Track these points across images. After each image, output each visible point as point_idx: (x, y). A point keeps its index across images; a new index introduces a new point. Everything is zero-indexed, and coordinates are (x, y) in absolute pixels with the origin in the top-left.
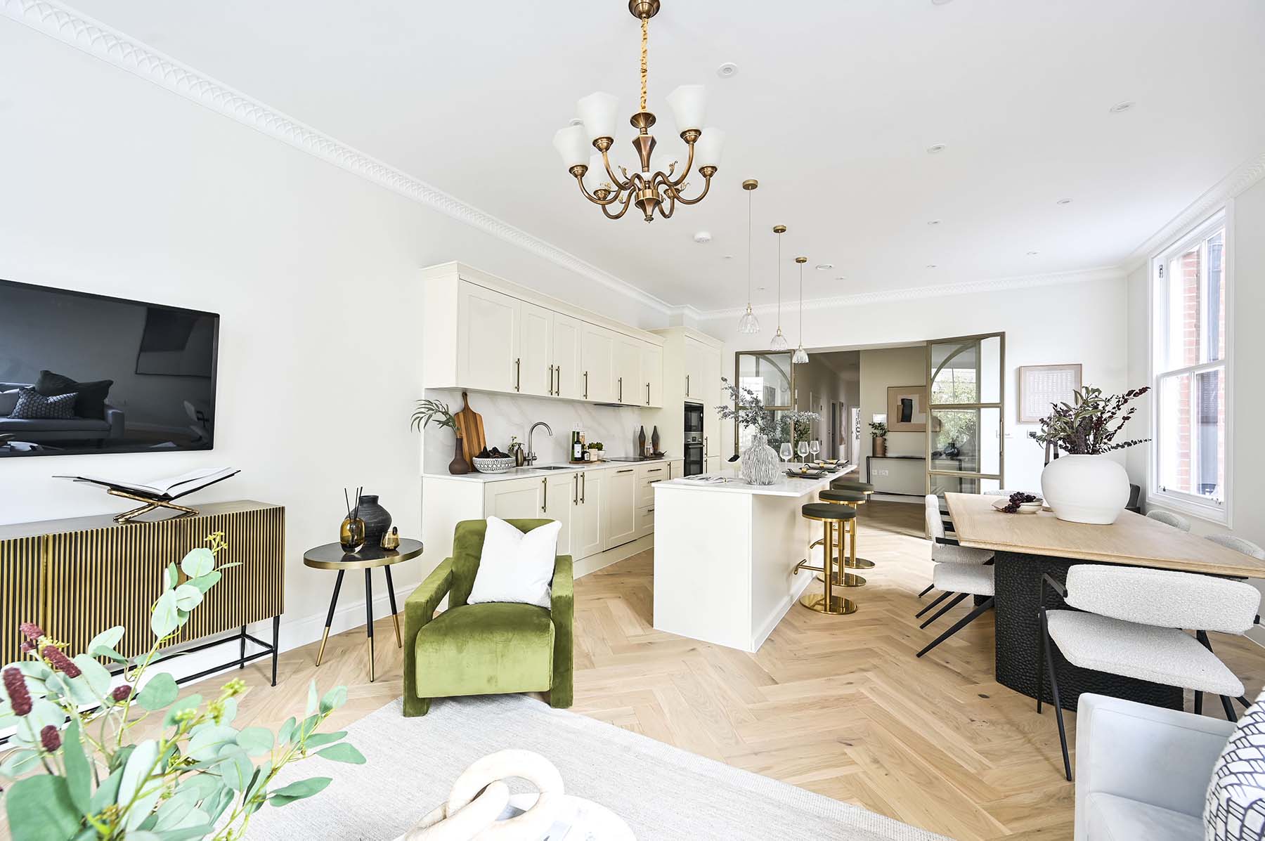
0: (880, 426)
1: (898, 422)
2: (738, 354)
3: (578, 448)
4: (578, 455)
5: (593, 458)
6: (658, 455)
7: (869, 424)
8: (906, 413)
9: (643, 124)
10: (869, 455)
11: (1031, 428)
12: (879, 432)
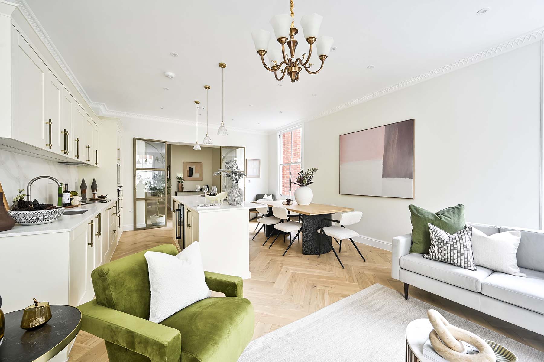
0: (181, 178)
1: (187, 177)
4: (67, 202)
5: (77, 203)
7: (177, 178)
8: (190, 173)
9: (293, 34)
10: (176, 191)
11: (249, 179)
12: (180, 181)
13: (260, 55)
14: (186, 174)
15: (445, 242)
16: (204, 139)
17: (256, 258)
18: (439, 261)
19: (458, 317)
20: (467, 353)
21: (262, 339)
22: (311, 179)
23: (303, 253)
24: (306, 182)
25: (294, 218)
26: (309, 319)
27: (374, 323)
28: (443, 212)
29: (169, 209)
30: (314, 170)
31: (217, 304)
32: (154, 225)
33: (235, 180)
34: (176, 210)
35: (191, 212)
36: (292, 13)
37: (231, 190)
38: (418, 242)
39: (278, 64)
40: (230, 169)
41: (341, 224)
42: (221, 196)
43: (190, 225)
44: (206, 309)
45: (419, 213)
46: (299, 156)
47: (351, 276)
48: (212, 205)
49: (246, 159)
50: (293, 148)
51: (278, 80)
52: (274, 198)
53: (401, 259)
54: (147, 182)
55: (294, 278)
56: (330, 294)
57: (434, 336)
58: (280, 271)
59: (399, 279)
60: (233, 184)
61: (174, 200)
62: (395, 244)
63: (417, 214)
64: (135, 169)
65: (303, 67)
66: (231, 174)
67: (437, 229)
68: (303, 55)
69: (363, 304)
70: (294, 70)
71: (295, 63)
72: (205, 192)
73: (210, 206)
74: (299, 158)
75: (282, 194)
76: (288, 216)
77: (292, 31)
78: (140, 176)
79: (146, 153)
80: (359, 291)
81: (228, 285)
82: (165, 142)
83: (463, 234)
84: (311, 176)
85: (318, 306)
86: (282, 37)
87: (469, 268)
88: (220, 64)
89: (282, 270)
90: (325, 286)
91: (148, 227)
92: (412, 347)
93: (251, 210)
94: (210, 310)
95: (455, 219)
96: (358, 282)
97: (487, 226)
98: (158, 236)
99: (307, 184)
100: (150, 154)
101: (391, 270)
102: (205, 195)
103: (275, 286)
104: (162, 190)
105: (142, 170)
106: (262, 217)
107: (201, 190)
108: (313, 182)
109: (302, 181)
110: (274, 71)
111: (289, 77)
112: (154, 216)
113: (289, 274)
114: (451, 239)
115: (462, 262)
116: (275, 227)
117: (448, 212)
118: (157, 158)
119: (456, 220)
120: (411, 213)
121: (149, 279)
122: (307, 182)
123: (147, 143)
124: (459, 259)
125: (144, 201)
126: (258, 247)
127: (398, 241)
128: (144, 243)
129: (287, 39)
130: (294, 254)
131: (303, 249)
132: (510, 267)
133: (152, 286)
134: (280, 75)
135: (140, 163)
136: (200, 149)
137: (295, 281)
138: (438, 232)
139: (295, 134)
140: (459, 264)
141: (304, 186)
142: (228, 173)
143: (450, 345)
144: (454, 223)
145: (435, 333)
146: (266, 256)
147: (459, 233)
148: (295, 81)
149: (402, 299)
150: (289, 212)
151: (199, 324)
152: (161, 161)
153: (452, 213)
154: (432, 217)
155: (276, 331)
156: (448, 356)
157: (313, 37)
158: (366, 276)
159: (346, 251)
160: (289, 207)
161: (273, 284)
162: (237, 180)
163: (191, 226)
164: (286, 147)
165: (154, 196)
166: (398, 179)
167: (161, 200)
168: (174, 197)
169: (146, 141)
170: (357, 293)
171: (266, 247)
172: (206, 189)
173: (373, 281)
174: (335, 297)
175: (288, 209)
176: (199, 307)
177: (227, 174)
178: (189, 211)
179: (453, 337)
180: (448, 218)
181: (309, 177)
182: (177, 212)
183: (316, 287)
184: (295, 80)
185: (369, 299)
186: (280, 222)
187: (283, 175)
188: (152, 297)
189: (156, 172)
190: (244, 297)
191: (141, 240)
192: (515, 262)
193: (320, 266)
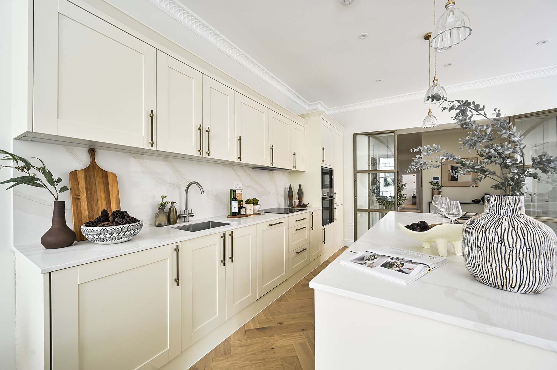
0: (437, 183)
1: (448, 181)
2: (355, 135)
3: (235, 204)
4: (235, 210)
5: (249, 212)
6: (302, 207)
10: (430, 201)
12: (436, 187)
14: (446, 178)
64: (355, 172)
82: (394, 132)
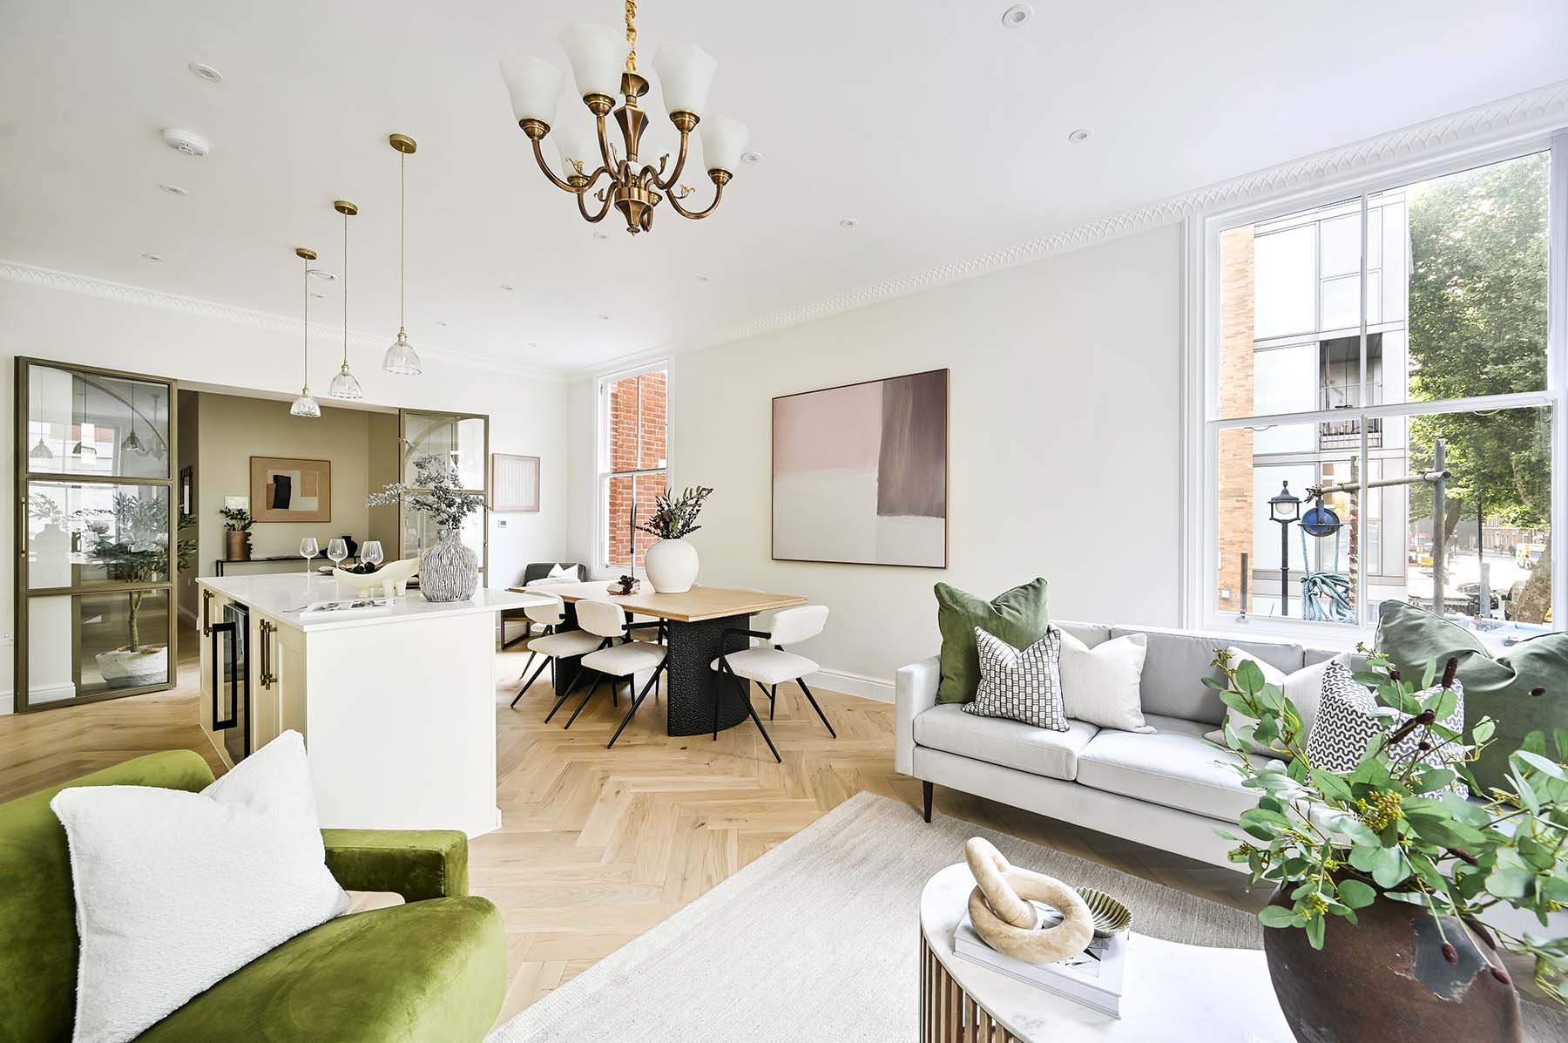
0: (240, 514)
1: (268, 509)
7: (222, 512)
8: (281, 494)
9: (633, 91)
10: (220, 558)
11: (503, 517)
12: (238, 524)
13: (530, 134)
14: (262, 500)
15: (1009, 671)
16: (334, 380)
17: (522, 764)
18: (997, 717)
19: (1036, 845)
20: (1043, 927)
21: (534, 1012)
22: (692, 516)
23: (671, 733)
24: (680, 527)
25: (645, 633)
26: (684, 919)
27: (852, 896)
28: (1006, 598)
29: (187, 626)
30: (703, 492)
31: (369, 935)
32: (113, 685)
33: (447, 520)
34: (214, 625)
35: (275, 630)
36: (631, 30)
37: (433, 552)
38: (953, 676)
39: (588, 172)
40: (432, 486)
41: (774, 641)
42: (396, 573)
43: (271, 676)
44: (323, 957)
45: (956, 602)
46: (660, 450)
47: (799, 782)
48: (362, 605)
49: (490, 453)
50: (643, 426)
51: (591, 220)
52: (584, 574)
53: (915, 721)
54: (83, 527)
55: (641, 808)
56: (743, 840)
57: (977, 903)
58: (599, 793)
59: (911, 775)
60: (439, 533)
61: (206, 592)
62: (903, 683)
63: (951, 604)
64: (22, 478)
65: (663, 193)
66: (431, 500)
67: (994, 639)
68: (663, 160)
69: (827, 852)
70: (637, 199)
71: (640, 178)
72: (337, 560)
73: (354, 606)
74: (661, 458)
75: (608, 563)
76: (624, 627)
77: (632, 83)
78: (51, 503)
79: (77, 420)
80: (819, 818)
81: (414, 862)
82: (169, 383)
83: (1043, 648)
84: (693, 510)
85: (709, 879)
86: (599, 95)
87: (1055, 727)
88: (394, 139)
89: (605, 788)
90: (730, 820)
91: (85, 696)
92: (932, 942)
93: (508, 615)
94: (341, 958)
95: (1028, 613)
96: (817, 796)
97: (1089, 625)
98: (134, 727)
99: (682, 533)
100: (100, 422)
101: (893, 751)
102: (335, 571)
103: (583, 840)
104: (152, 554)
105: (62, 483)
106: (544, 635)
107: (324, 553)
108: (698, 527)
109: (667, 524)
110: (574, 189)
111: (622, 215)
112: (117, 652)
113: (627, 799)
114: (1020, 661)
115: (1042, 715)
116: (585, 662)
117: (1015, 597)
118: (133, 439)
119: (1031, 615)
120: (940, 604)
121: (72, 893)
122: (683, 526)
123: (85, 381)
124: (1035, 709)
125: (69, 598)
126: (528, 728)
127: (909, 675)
128: (66, 759)
129: (613, 102)
130: (642, 737)
131: (669, 720)
132: (1129, 716)
133: (89, 916)
134: (594, 208)
135: (50, 456)
136: (318, 413)
137: (643, 820)
138: (994, 647)
139: (649, 386)
140: (1035, 720)
141: (676, 538)
142: (421, 499)
143: (1010, 917)
144: (1028, 624)
145: (980, 894)
146: (554, 752)
147: (1036, 645)
148: (639, 231)
149: (918, 822)
150: (629, 616)
151: (292, 1016)
152: (151, 449)
153: (1022, 600)
154: (983, 611)
155: (579, 979)
156: (1006, 942)
157: (689, 114)
158: (837, 776)
159: (789, 716)
160: (628, 601)
161: (574, 835)
162: (456, 520)
163: (276, 680)
164: (623, 423)
165: (117, 577)
166: (912, 518)
167: (154, 593)
168: (206, 582)
169: (75, 373)
170: (814, 824)
171: (554, 727)
172: (339, 552)
173: (854, 787)
174: (755, 845)
175: (623, 607)
176: (300, 956)
177: (417, 502)
178: (266, 628)
179: (1015, 895)
180: (1016, 613)
181: (687, 513)
182: (220, 635)
183: (703, 824)
184: (640, 227)
185: (841, 836)
186: (601, 647)
187: (612, 504)
188: (88, 957)
189: (131, 491)
190: (472, 891)
191: (50, 749)
192: (1136, 702)
193: (715, 765)
